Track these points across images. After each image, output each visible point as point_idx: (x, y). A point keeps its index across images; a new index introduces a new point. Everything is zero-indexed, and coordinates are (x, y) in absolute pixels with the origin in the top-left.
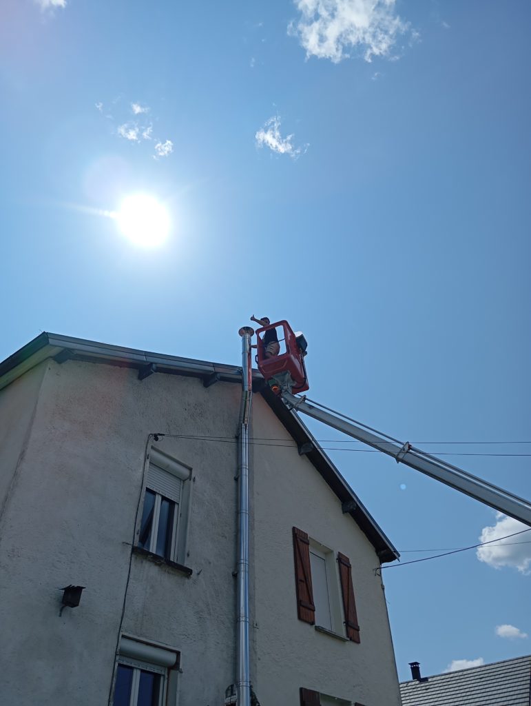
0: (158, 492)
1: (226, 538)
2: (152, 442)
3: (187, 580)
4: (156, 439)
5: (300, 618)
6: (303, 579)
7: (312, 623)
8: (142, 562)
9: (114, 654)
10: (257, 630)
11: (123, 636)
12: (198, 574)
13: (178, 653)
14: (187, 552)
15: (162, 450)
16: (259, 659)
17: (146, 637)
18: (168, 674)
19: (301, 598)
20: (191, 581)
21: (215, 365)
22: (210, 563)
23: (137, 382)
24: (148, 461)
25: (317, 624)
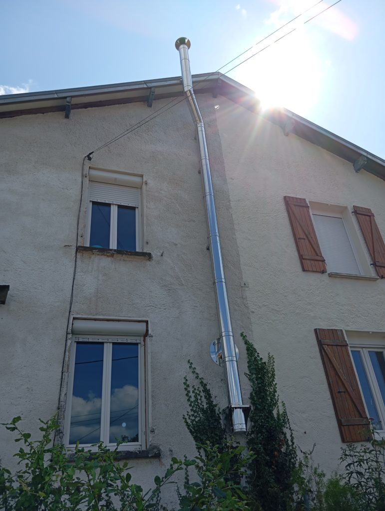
0: (112, 203)
1: (194, 221)
2: (88, 164)
3: (148, 263)
4: (90, 159)
5: (304, 270)
6: (303, 236)
7: (323, 272)
8: (90, 258)
9: (66, 333)
10: (247, 289)
11: (74, 319)
12: (162, 255)
13: (147, 322)
14: (145, 240)
15: (103, 168)
16: (253, 312)
17: (103, 315)
18: (144, 341)
19: (302, 253)
20: (153, 262)
21: (145, 82)
22: (176, 245)
23: (65, 121)
24: (86, 180)
25: (328, 272)
